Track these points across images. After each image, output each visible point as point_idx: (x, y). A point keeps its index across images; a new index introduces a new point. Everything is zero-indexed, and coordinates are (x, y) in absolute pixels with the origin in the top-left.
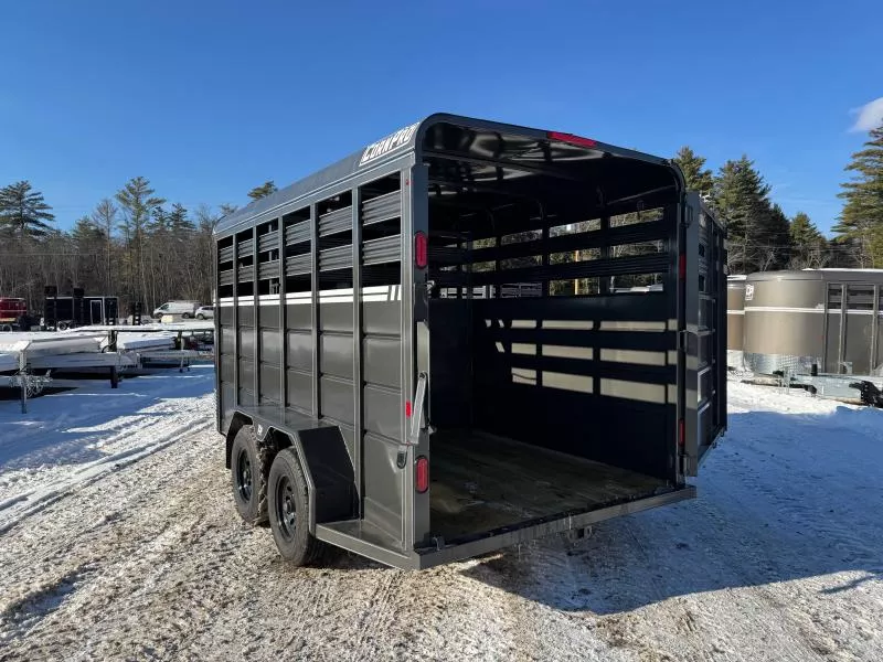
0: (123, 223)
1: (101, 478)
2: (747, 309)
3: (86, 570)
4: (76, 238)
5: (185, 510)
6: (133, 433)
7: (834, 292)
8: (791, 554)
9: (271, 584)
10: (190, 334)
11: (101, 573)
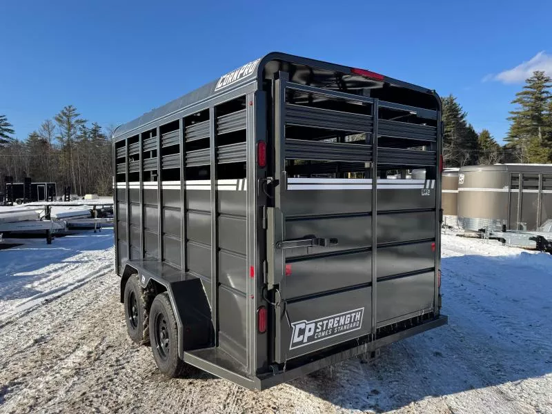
0: (59, 135)
1: (33, 310)
2: (460, 189)
3: (15, 384)
4: (29, 145)
5: (91, 334)
6: (59, 276)
7: (514, 178)
8: (511, 359)
9: (151, 392)
10: (101, 207)
11: (26, 386)
